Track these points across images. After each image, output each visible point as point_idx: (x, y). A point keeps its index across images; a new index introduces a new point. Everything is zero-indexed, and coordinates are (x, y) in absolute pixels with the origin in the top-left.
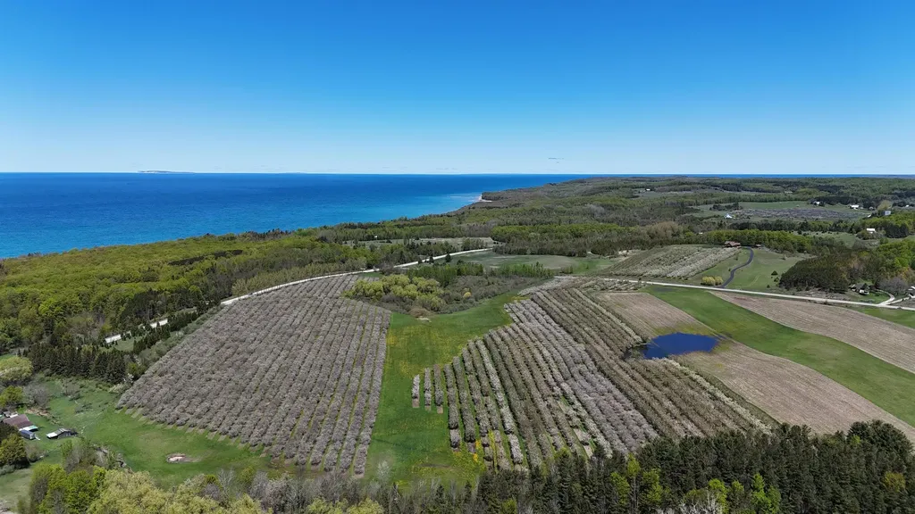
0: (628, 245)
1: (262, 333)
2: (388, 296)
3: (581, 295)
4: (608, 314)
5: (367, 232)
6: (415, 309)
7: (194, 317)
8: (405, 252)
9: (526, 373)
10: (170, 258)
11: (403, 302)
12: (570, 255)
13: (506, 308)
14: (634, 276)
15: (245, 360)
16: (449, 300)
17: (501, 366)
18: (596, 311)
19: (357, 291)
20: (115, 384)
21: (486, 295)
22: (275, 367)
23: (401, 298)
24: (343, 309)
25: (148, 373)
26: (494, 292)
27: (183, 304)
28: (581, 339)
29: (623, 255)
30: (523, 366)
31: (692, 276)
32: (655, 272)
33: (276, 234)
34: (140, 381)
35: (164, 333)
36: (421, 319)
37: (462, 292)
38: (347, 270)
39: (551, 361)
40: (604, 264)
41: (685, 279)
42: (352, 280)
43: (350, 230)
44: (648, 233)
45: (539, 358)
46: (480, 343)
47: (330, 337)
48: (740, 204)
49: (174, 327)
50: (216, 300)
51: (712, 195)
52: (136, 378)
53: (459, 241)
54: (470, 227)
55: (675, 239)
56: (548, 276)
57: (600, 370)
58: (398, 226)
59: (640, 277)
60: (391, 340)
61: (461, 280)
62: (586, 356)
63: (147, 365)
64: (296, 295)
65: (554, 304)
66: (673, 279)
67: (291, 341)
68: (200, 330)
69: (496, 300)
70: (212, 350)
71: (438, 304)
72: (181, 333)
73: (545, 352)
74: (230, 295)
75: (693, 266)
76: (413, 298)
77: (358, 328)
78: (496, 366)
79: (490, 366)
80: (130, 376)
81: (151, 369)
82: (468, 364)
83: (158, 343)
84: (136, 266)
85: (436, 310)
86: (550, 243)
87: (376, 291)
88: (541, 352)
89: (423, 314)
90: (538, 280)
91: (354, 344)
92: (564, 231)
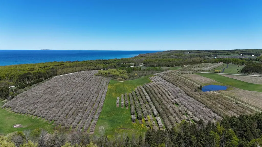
0: (187, 63)
1: (64, 84)
2: (110, 75)
3: (175, 75)
4: (186, 79)
5: (105, 62)
6: (118, 79)
7: (42, 80)
8: (116, 66)
9: (160, 96)
10: (41, 66)
11: (114, 77)
12: (168, 66)
13: (150, 78)
14: (191, 70)
15: (55, 92)
16: (130, 77)
17: (150, 94)
18: (181, 78)
19: (99, 73)
20: (5, 100)
21: (142, 75)
22: (66, 94)
23: (114, 75)
24: (94, 78)
25: (18, 96)
26: (145, 74)
27: (39, 77)
28: (178, 86)
29: (185, 66)
30: (158, 94)
31: (211, 70)
32: (198, 69)
33: (76, 61)
34: (14, 99)
35: (31, 85)
36: (120, 81)
37: (135, 74)
38: (97, 69)
39: (169, 92)
40: (180, 68)
41: (209, 71)
42: (97, 72)
43: (99, 61)
44: (192, 61)
45: (164, 91)
46: (141, 87)
47: (88, 85)
48: (217, 55)
49: (34, 83)
50: (51, 76)
51: (208, 53)
52: (12, 98)
53: (133, 64)
54: (136, 60)
55: (201, 62)
56: (163, 71)
57: (187, 95)
58: (114, 60)
59: (193, 70)
60: (110, 87)
61: (134, 72)
62: (181, 91)
63: (18, 94)
64: (78, 74)
65: (166, 76)
66: (205, 71)
67: (73, 87)
68: (43, 84)
69: (146, 77)
70: (45, 89)
71: (126, 77)
72: (36, 85)
73: (166, 89)
74: (57, 75)
75: (210, 68)
76: (118, 75)
77: (98, 83)
78: (148, 94)
79: (146, 94)
80: (10, 97)
81: (20, 95)
82: (138, 93)
83: (26, 87)
84: (27, 68)
85: (125, 79)
86: (161, 63)
87: (105, 73)
88: (164, 89)
89: (121, 80)
90: (159, 71)
91: (96, 87)
92: (166, 61)
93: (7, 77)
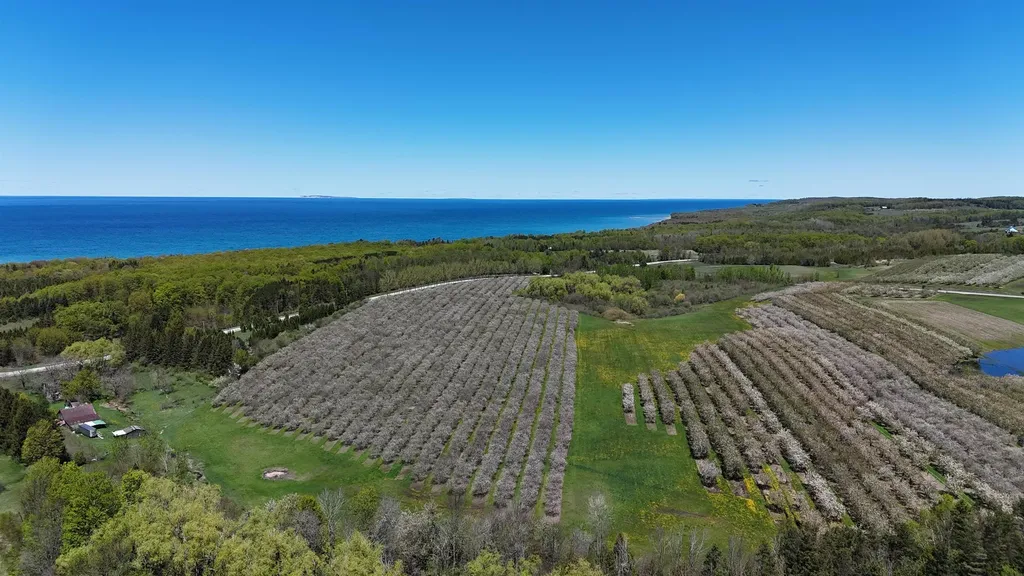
0: (889, 253)
1: (413, 328)
2: (573, 295)
3: (848, 300)
4: (901, 320)
5: (542, 245)
6: (610, 311)
7: (330, 311)
8: (587, 259)
9: (801, 386)
10: (315, 257)
11: (593, 304)
12: (808, 264)
13: (741, 313)
14: (913, 283)
15: (388, 355)
16: (655, 303)
17: (758, 376)
18: (878, 315)
19: (533, 288)
20: (218, 376)
21: (706, 300)
22: (427, 363)
23: (590, 298)
24: (515, 306)
25: (260, 365)
26: (716, 296)
27: (320, 296)
28: (872, 347)
29: (881, 265)
30: (791, 376)
31: (1005, 284)
32: (944, 278)
33: (435, 242)
34: (249, 375)
35: (293, 325)
36: (619, 322)
37: (672, 294)
38: (519, 274)
39: (838, 374)
40: (859, 272)
41: (996, 287)
42: (525, 281)
43: (518, 241)
44: (910, 243)
45: (817, 368)
46: (714, 347)
47: (500, 334)
48: (1019, 220)
49: (304, 320)
50: (361, 295)
51: (975, 212)
52: (244, 371)
53: (655, 253)
54: (666, 238)
55: (950, 249)
56: (789, 283)
57: (922, 386)
58: (576, 237)
59: (924, 284)
60: (583, 342)
61: (666, 285)
62: (892, 368)
63: (261, 357)
64: (456, 291)
65: (806, 306)
66: (976, 286)
67: (448, 337)
68: (335, 323)
69: (722, 306)
70: (347, 342)
71: (642, 306)
72: (311, 326)
73: (824, 360)
74: (377, 292)
75: (1000, 274)
76: (606, 298)
77: (536, 326)
78: (750, 377)
79: (739, 375)
80: (237, 366)
81: (267, 361)
82: (704, 371)
83: (281, 334)
84: (272, 263)
85: (637, 312)
86: (775, 253)
87: (557, 290)
88: (816, 360)
89: (621, 317)
90: (773, 286)
91: (533, 342)
92: (793, 241)
93: (211, 296)
